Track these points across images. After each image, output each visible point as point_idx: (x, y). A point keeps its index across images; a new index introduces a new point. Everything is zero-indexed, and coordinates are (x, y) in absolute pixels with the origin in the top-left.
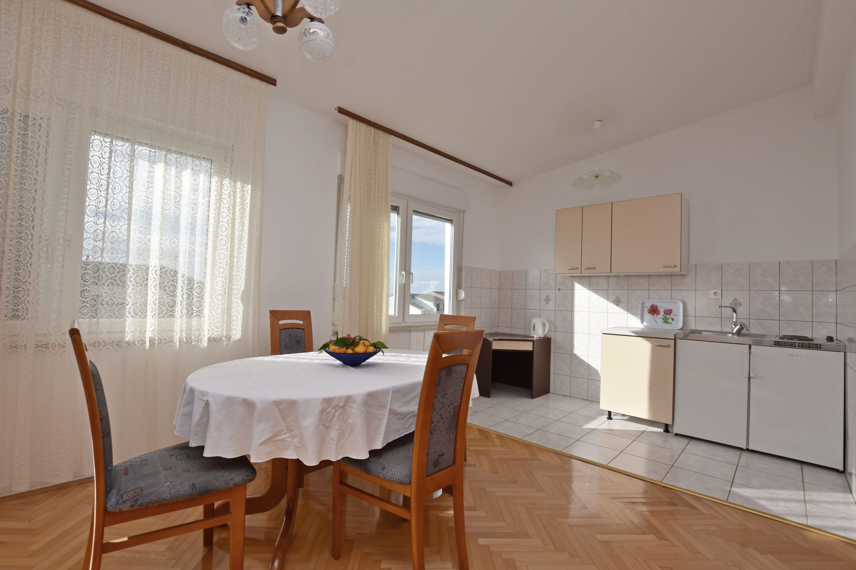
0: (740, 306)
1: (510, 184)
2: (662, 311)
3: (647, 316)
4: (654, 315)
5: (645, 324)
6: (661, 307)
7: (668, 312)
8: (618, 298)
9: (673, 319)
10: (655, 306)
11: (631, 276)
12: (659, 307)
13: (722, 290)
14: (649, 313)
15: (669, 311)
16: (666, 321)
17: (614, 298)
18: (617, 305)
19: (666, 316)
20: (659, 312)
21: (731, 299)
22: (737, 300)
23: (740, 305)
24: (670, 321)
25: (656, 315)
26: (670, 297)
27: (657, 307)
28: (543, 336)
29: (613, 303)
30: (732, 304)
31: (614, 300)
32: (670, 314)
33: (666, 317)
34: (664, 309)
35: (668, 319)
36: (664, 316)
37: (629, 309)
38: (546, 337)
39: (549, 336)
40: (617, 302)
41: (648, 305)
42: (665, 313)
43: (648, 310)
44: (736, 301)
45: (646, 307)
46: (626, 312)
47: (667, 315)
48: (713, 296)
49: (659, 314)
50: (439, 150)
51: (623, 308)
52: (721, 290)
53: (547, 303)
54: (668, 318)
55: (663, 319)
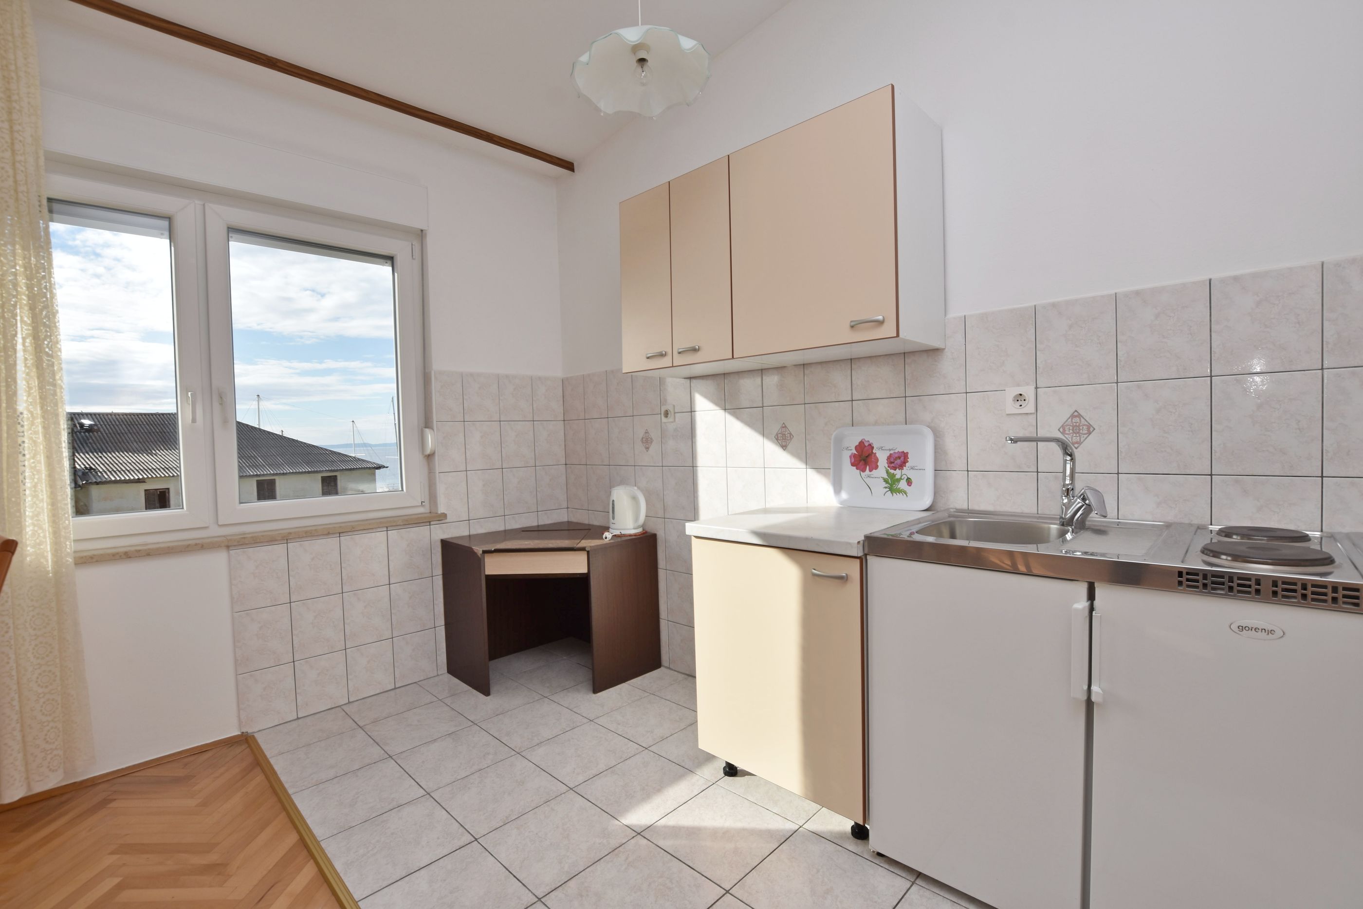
0: (1089, 433)
1: (568, 166)
2: (882, 458)
3: (850, 473)
4: (864, 470)
5: (844, 495)
6: (881, 448)
7: (899, 460)
8: (784, 427)
9: (909, 482)
10: (866, 444)
11: (810, 364)
12: (875, 448)
13: (1036, 388)
14: (853, 465)
15: (899, 458)
16: (892, 486)
17: (776, 428)
18: (784, 447)
19: (892, 471)
20: (877, 460)
21: (1063, 414)
22: (1080, 416)
23: (1090, 430)
24: (903, 485)
25: (870, 471)
26: (901, 418)
27: (871, 447)
28: (640, 530)
29: (773, 442)
30: (1067, 428)
31: (777, 435)
32: (901, 466)
33: (894, 475)
34: (888, 454)
35: (899, 480)
36: (887, 472)
37: (809, 458)
38: (646, 532)
39: (651, 529)
40: (783, 440)
41: (852, 443)
42: (892, 463)
43: (850, 457)
44: (1077, 420)
45: (847, 449)
46: (803, 466)
47: (895, 469)
48: (1011, 407)
49: (876, 467)
50: (269, 55)
51: (796, 454)
52: (1033, 387)
53: (647, 448)
54: (898, 476)
55: (886, 481)
